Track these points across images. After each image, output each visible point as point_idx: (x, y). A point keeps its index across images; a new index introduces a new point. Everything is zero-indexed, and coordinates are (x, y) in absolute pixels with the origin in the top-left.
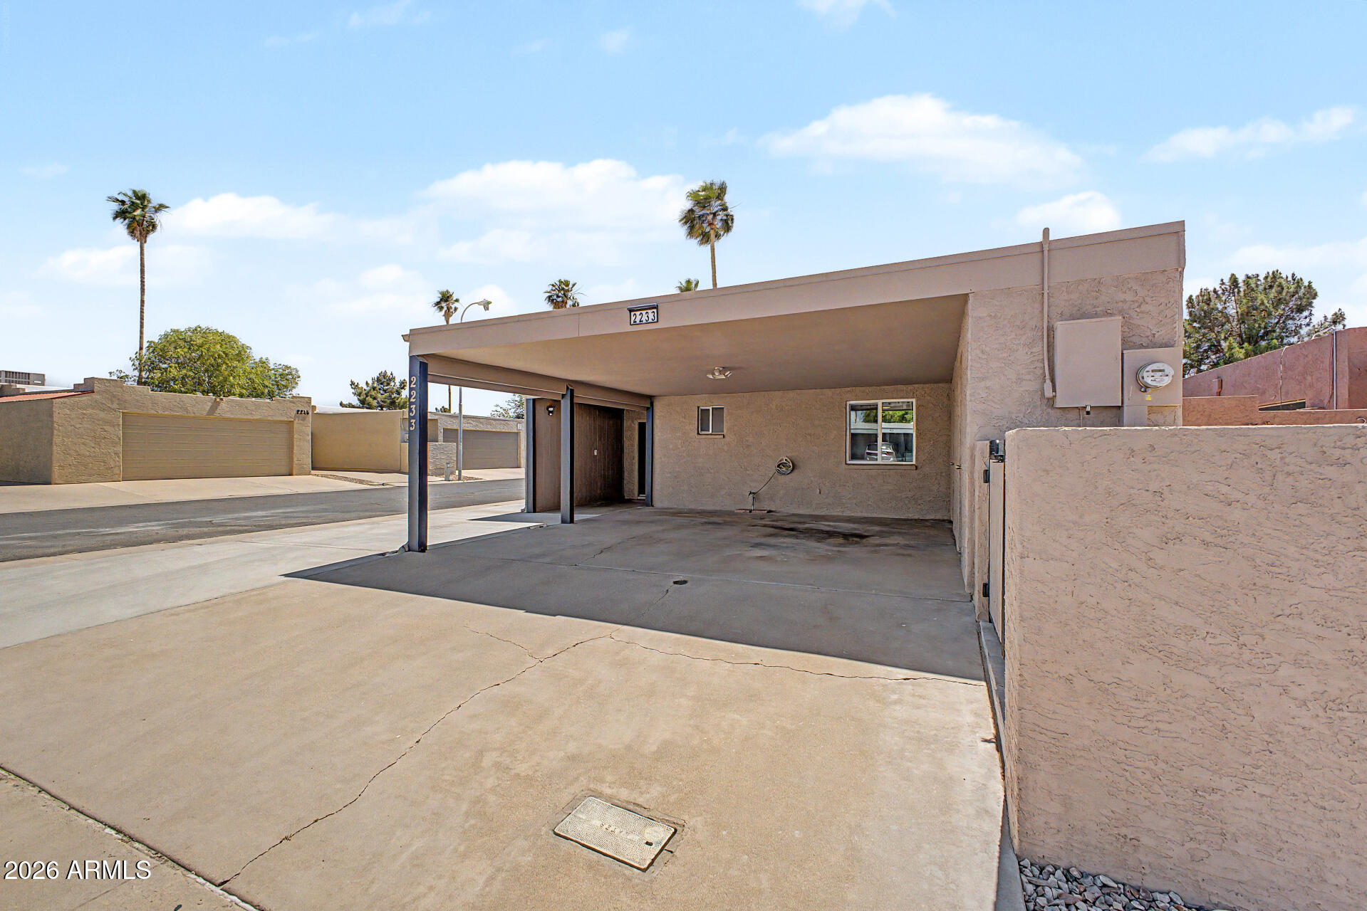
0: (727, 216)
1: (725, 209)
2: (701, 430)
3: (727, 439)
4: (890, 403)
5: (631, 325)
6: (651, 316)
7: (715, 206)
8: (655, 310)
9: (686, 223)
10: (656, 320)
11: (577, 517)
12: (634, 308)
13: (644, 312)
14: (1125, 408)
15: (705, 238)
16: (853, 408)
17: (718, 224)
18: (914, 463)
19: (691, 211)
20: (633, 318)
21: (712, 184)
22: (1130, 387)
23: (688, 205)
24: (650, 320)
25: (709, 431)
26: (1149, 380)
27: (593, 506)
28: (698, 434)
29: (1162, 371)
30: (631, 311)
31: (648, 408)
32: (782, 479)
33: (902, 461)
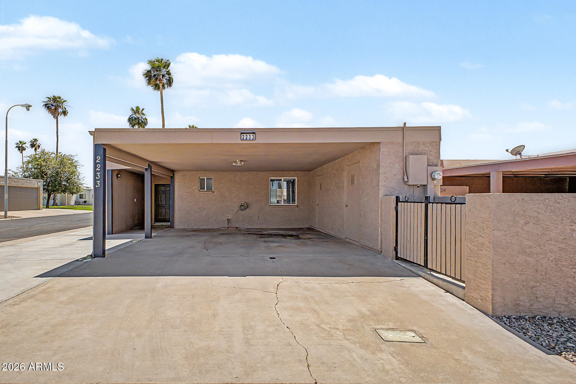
0: (169, 78)
1: (169, 74)
2: (201, 189)
3: (215, 194)
4: (286, 179)
5: (241, 140)
6: (252, 137)
7: (164, 71)
8: (254, 135)
9: (146, 77)
10: (254, 139)
11: (153, 234)
12: (244, 132)
13: (248, 135)
14: (428, 185)
15: (157, 87)
16: (272, 180)
17: (165, 81)
18: (296, 204)
19: (149, 72)
20: (242, 137)
21: (162, 60)
22: (430, 179)
23: (148, 67)
24: (251, 139)
25: (205, 189)
26: (436, 177)
27: (135, 230)
28: (199, 191)
29: (440, 174)
30: (242, 133)
31: (171, 177)
32: (243, 212)
33: (289, 204)
